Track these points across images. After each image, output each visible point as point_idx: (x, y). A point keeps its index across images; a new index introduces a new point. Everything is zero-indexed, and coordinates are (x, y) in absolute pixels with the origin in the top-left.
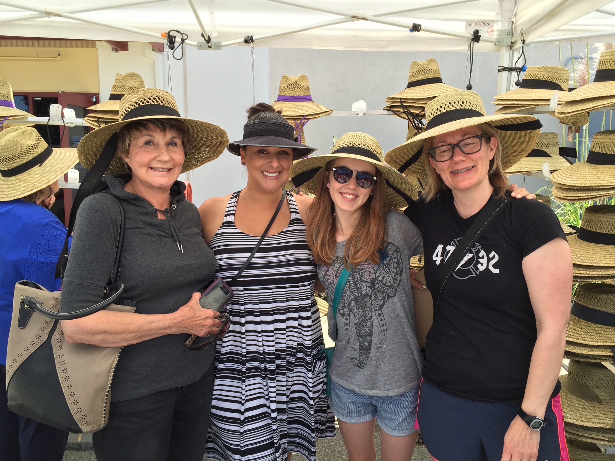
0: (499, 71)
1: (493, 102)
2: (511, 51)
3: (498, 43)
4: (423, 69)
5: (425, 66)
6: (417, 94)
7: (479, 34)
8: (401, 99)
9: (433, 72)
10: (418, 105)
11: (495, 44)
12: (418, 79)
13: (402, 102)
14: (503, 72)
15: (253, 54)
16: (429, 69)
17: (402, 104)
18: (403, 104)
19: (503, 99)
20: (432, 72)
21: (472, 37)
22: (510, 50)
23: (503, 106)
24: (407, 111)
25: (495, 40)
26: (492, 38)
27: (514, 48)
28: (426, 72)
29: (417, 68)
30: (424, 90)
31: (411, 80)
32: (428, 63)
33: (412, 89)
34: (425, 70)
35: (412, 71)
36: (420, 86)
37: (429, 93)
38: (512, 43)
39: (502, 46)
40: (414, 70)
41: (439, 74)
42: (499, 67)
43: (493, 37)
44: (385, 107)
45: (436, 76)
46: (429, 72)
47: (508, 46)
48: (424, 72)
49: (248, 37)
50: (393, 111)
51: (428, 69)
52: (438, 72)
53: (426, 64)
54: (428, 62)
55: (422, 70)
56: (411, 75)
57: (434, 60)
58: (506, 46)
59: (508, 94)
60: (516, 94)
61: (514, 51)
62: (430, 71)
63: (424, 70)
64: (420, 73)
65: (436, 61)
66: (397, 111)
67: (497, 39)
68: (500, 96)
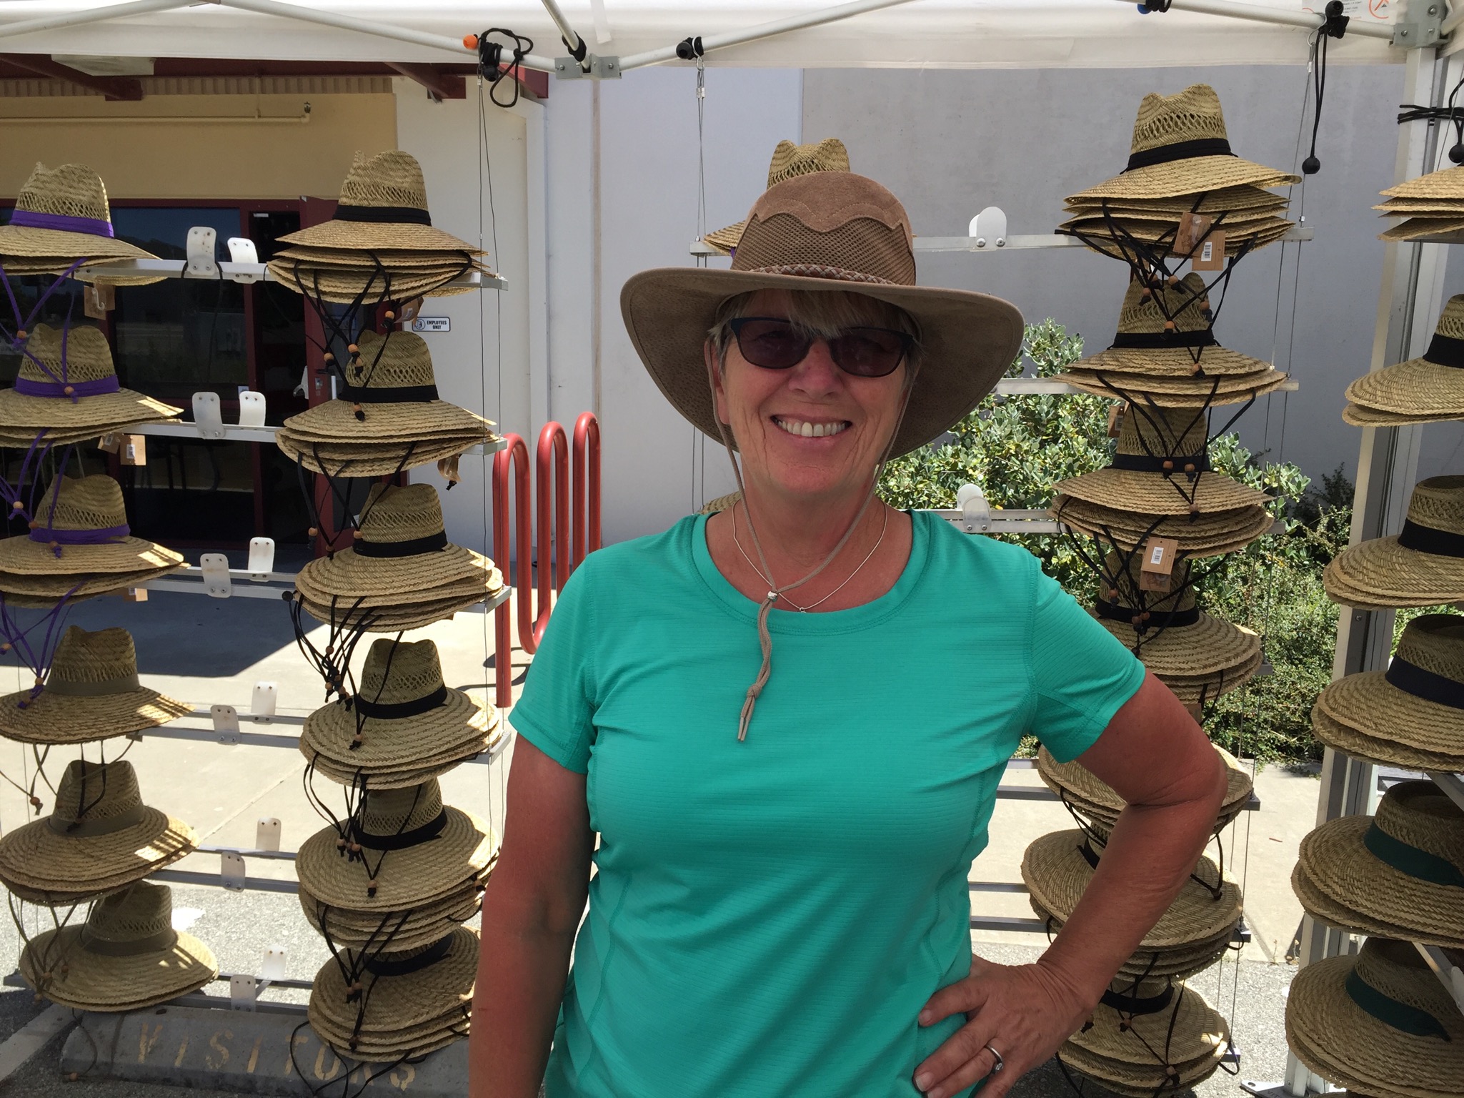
0: (1402, 119)
1: (1378, 207)
2: (1440, 61)
3: (1401, 39)
4: (1174, 116)
5: (1180, 105)
6: (1151, 187)
7: (1343, 14)
8: (1106, 200)
9: (1203, 124)
10: (1155, 218)
11: (1391, 43)
12: (1159, 145)
13: (1107, 211)
14: (1413, 122)
15: (700, 85)
16: (1192, 116)
17: (1107, 216)
18: (1112, 215)
19: (1409, 196)
20: (1199, 124)
21: (1321, 22)
22: (1437, 57)
23: (1405, 219)
24: (1121, 234)
25: (1390, 30)
26: (1382, 24)
27: (1450, 51)
28: (1184, 124)
29: (1155, 114)
30: (1173, 176)
31: (1139, 147)
32: (1189, 99)
33: (1140, 174)
34: (1178, 117)
35: (1143, 122)
36: (1164, 164)
37: (1190, 182)
38: (1442, 37)
39: (1413, 46)
40: (1149, 120)
41: (1223, 130)
42: (1401, 106)
43: (1386, 21)
44: (1062, 226)
45: (1211, 134)
46: (1191, 123)
47: (1432, 46)
48: (1176, 123)
49: (690, 40)
50: (1082, 237)
51: (1188, 115)
52: (1217, 123)
53: (1182, 102)
54: (1188, 95)
55: (1171, 118)
56: (1141, 134)
57: (1206, 91)
58: (1423, 47)
59: (1423, 182)
60: (1448, 183)
61: (1447, 59)
62: (1193, 121)
63: (1176, 117)
64: (1164, 128)
65: (1214, 94)
66: (1094, 236)
67: (1398, 26)
68: (1398, 190)
